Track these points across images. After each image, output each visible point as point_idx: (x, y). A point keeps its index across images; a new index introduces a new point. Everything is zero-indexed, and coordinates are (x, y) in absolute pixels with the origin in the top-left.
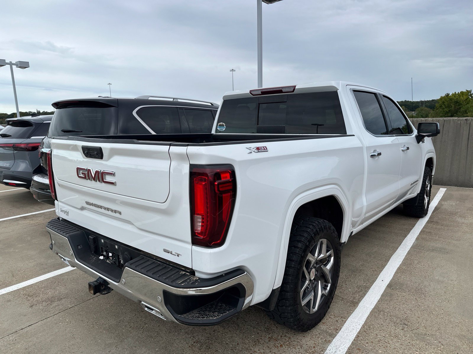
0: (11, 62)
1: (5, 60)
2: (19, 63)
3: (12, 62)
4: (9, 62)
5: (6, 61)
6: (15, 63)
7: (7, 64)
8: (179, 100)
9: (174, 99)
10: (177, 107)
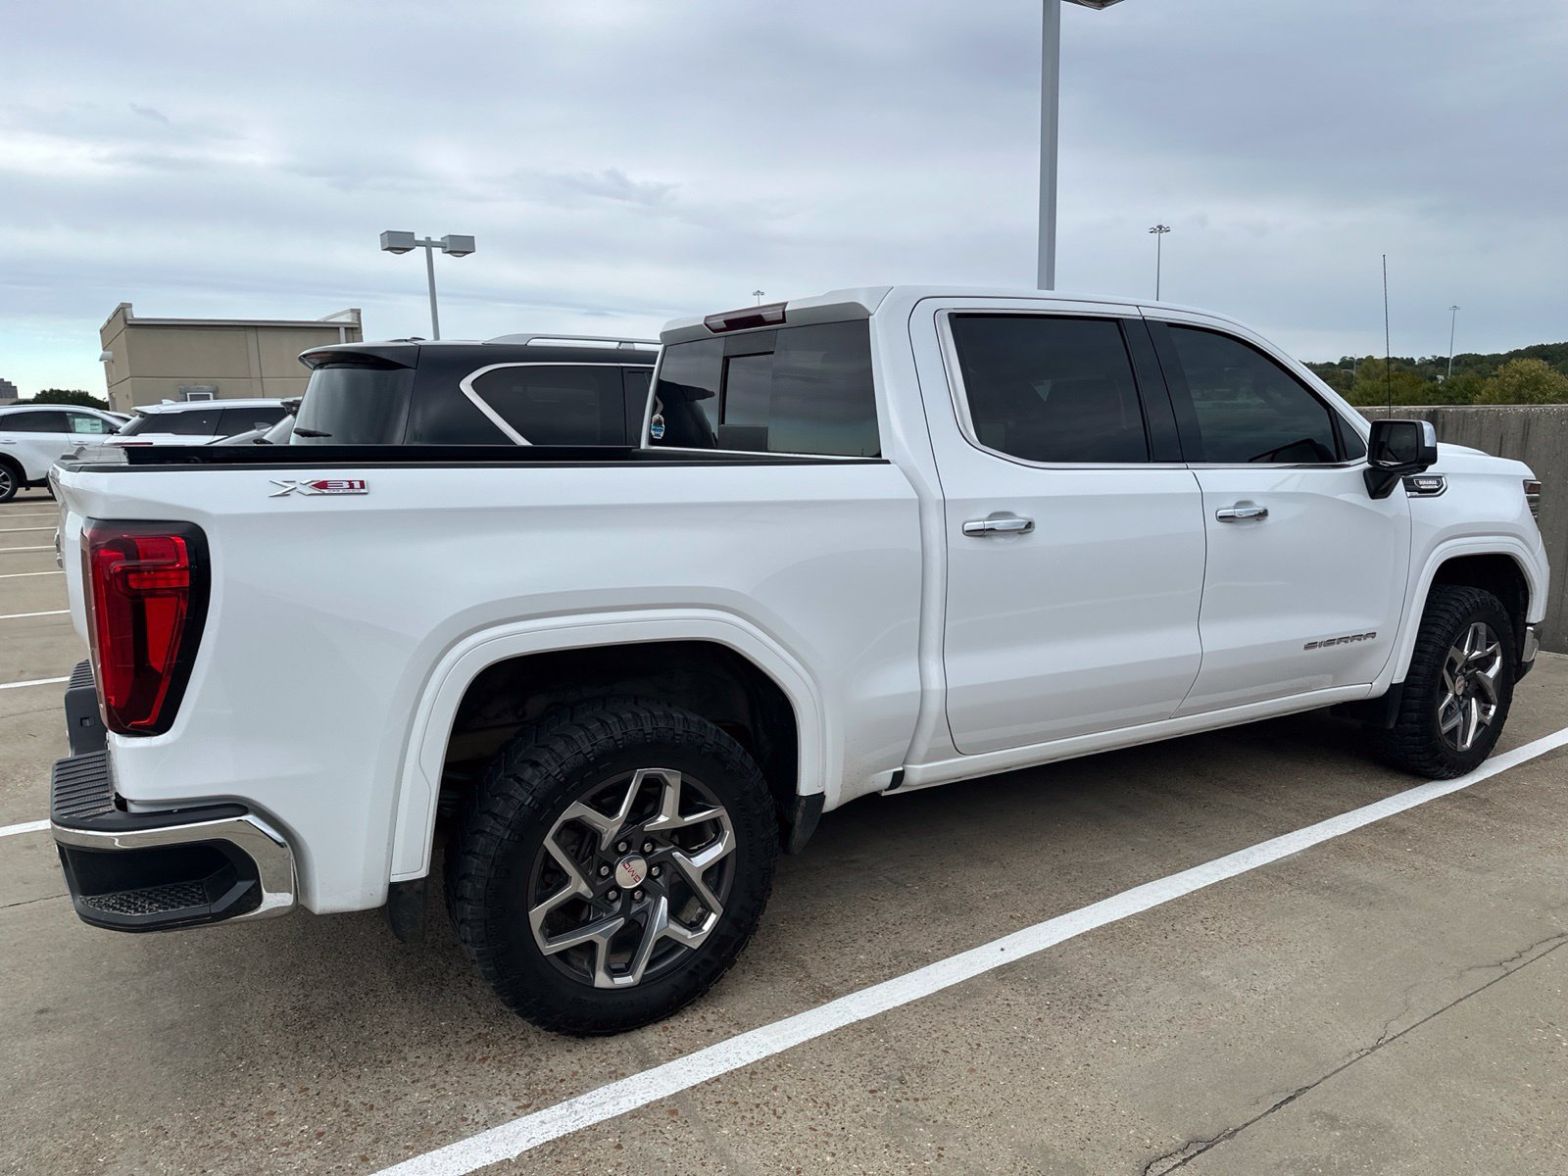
0: (428, 239)
1: (413, 234)
2: (447, 241)
3: (432, 240)
4: (424, 239)
5: (417, 238)
6: (440, 240)
7: (419, 244)
8: (638, 347)
9: (620, 342)
10: (623, 367)
